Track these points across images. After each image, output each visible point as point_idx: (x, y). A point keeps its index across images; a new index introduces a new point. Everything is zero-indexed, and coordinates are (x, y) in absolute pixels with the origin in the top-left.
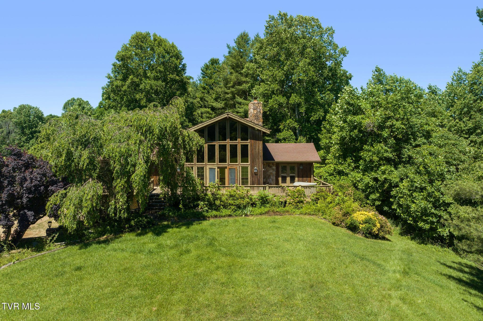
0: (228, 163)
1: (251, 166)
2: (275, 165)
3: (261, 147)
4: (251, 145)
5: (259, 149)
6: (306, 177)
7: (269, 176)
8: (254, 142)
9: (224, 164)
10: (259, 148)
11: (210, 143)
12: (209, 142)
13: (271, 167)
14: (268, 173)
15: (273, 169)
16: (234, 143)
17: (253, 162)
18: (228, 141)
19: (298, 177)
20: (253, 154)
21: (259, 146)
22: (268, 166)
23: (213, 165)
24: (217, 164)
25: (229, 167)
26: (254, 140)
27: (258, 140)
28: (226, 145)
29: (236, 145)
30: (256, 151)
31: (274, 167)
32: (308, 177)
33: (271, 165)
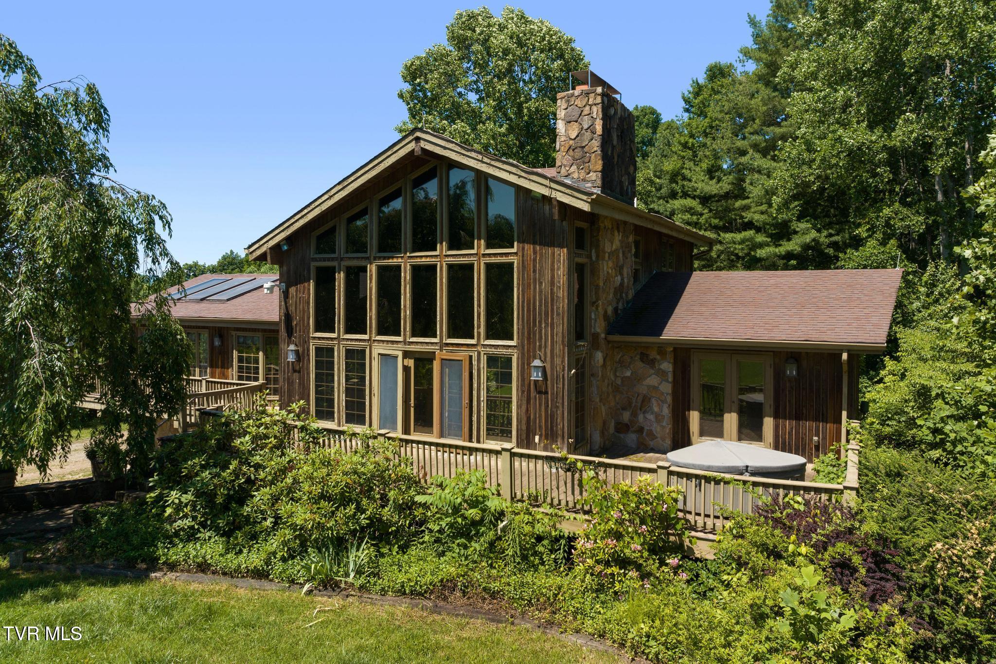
0: (441, 339)
1: (523, 354)
2: (670, 357)
3: (561, 272)
4: (523, 266)
5: (552, 283)
6: (816, 419)
7: (646, 400)
8: (535, 252)
9: (427, 340)
10: (553, 277)
11: (385, 258)
12: (380, 258)
13: (652, 363)
14: (642, 389)
15: (662, 374)
16: (461, 257)
17: (529, 338)
18: (442, 249)
19: (776, 416)
20: (529, 304)
21: (553, 270)
22: (642, 360)
23: (393, 342)
24: (405, 342)
25: (445, 355)
26: (534, 243)
27: (552, 244)
28: (435, 266)
29: (470, 267)
30: (541, 292)
31: (667, 366)
32: (825, 420)
33: (653, 354)
